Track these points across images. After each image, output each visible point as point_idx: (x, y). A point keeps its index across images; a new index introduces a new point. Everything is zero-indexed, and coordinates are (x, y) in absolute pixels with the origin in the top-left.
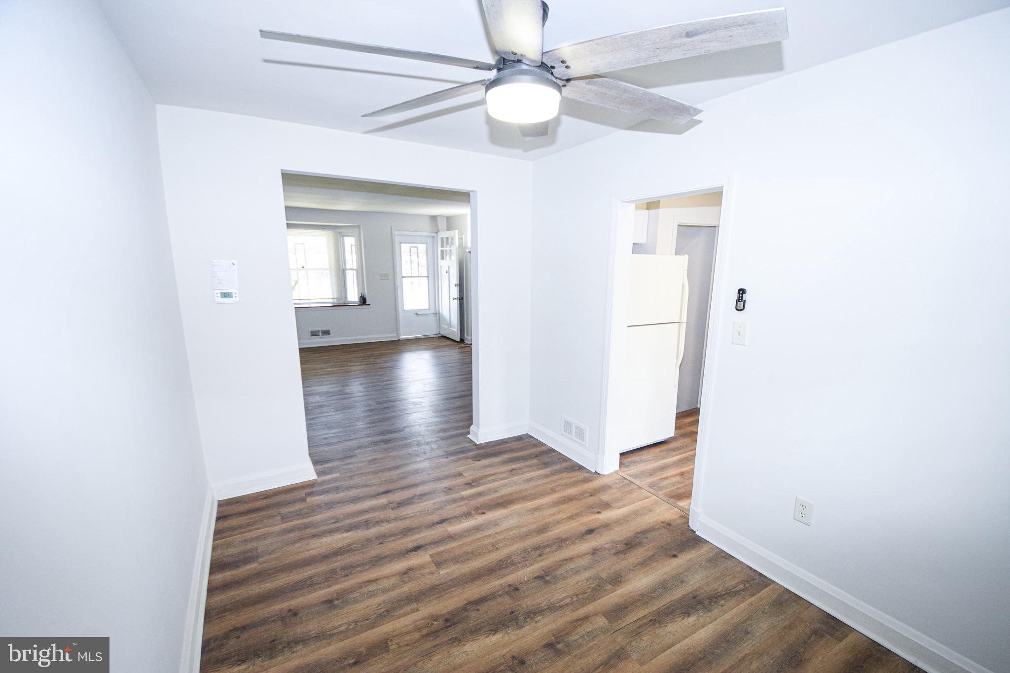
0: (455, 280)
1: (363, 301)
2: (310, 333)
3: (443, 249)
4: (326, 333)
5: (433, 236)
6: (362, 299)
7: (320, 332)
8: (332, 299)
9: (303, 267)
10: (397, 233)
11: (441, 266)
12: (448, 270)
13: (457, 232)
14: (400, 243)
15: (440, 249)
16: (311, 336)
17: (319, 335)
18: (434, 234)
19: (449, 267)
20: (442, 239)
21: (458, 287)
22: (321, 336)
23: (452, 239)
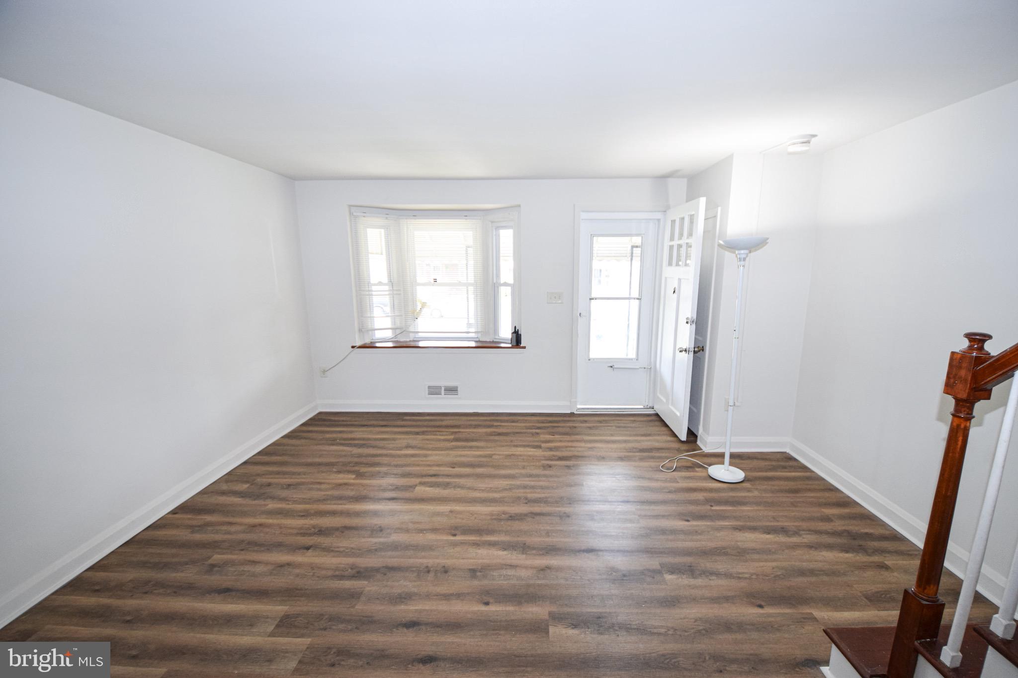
0: (689, 310)
1: (517, 340)
2: (427, 389)
3: (672, 243)
4: (452, 390)
5: (659, 220)
6: (515, 335)
7: (443, 389)
8: (475, 332)
9: (435, 281)
10: (584, 215)
11: (666, 278)
12: (676, 286)
13: (703, 200)
14: (592, 236)
15: (667, 243)
16: (429, 394)
17: (441, 394)
18: (659, 215)
19: (680, 280)
20: (673, 222)
21: (694, 326)
22: (443, 395)
23: (692, 218)
